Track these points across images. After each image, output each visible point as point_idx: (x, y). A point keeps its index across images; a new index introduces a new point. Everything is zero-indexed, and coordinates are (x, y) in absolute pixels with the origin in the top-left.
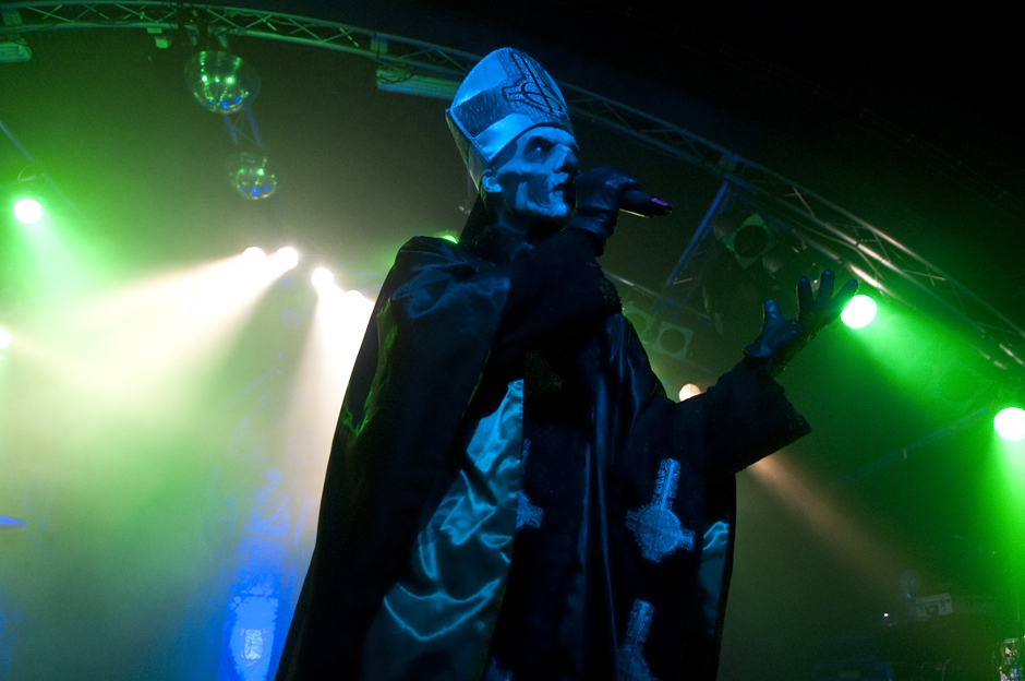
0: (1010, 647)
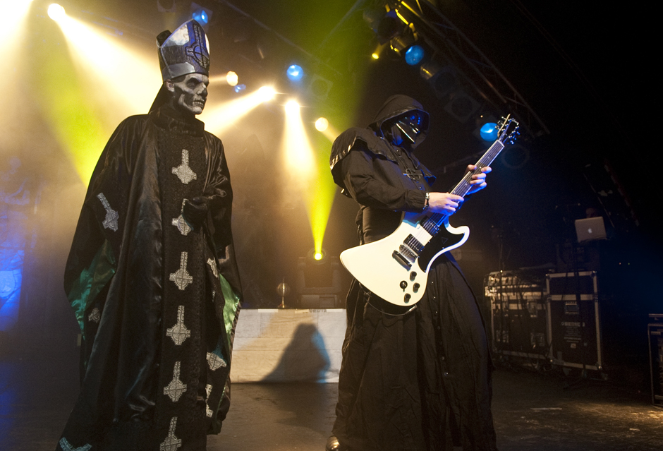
0: (493, 276)
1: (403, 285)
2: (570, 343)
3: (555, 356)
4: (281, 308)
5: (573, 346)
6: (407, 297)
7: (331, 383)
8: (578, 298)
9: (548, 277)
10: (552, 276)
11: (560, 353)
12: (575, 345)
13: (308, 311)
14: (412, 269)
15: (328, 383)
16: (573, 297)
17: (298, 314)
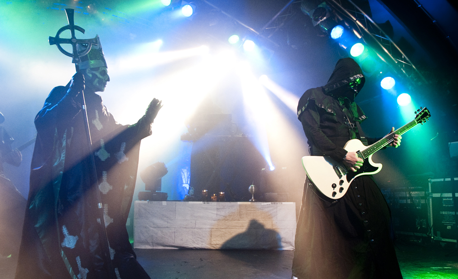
1: (334, 186)
2: (447, 226)
3: (435, 234)
4: (252, 201)
5: (449, 227)
6: (334, 194)
7: (286, 251)
8: (454, 195)
9: (430, 182)
10: (433, 180)
11: (438, 233)
12: (450, 227)
13: (270, 203)
14: (342, 179)
15: (283, 250)
16: (450, 195)
17: (264, 205)
